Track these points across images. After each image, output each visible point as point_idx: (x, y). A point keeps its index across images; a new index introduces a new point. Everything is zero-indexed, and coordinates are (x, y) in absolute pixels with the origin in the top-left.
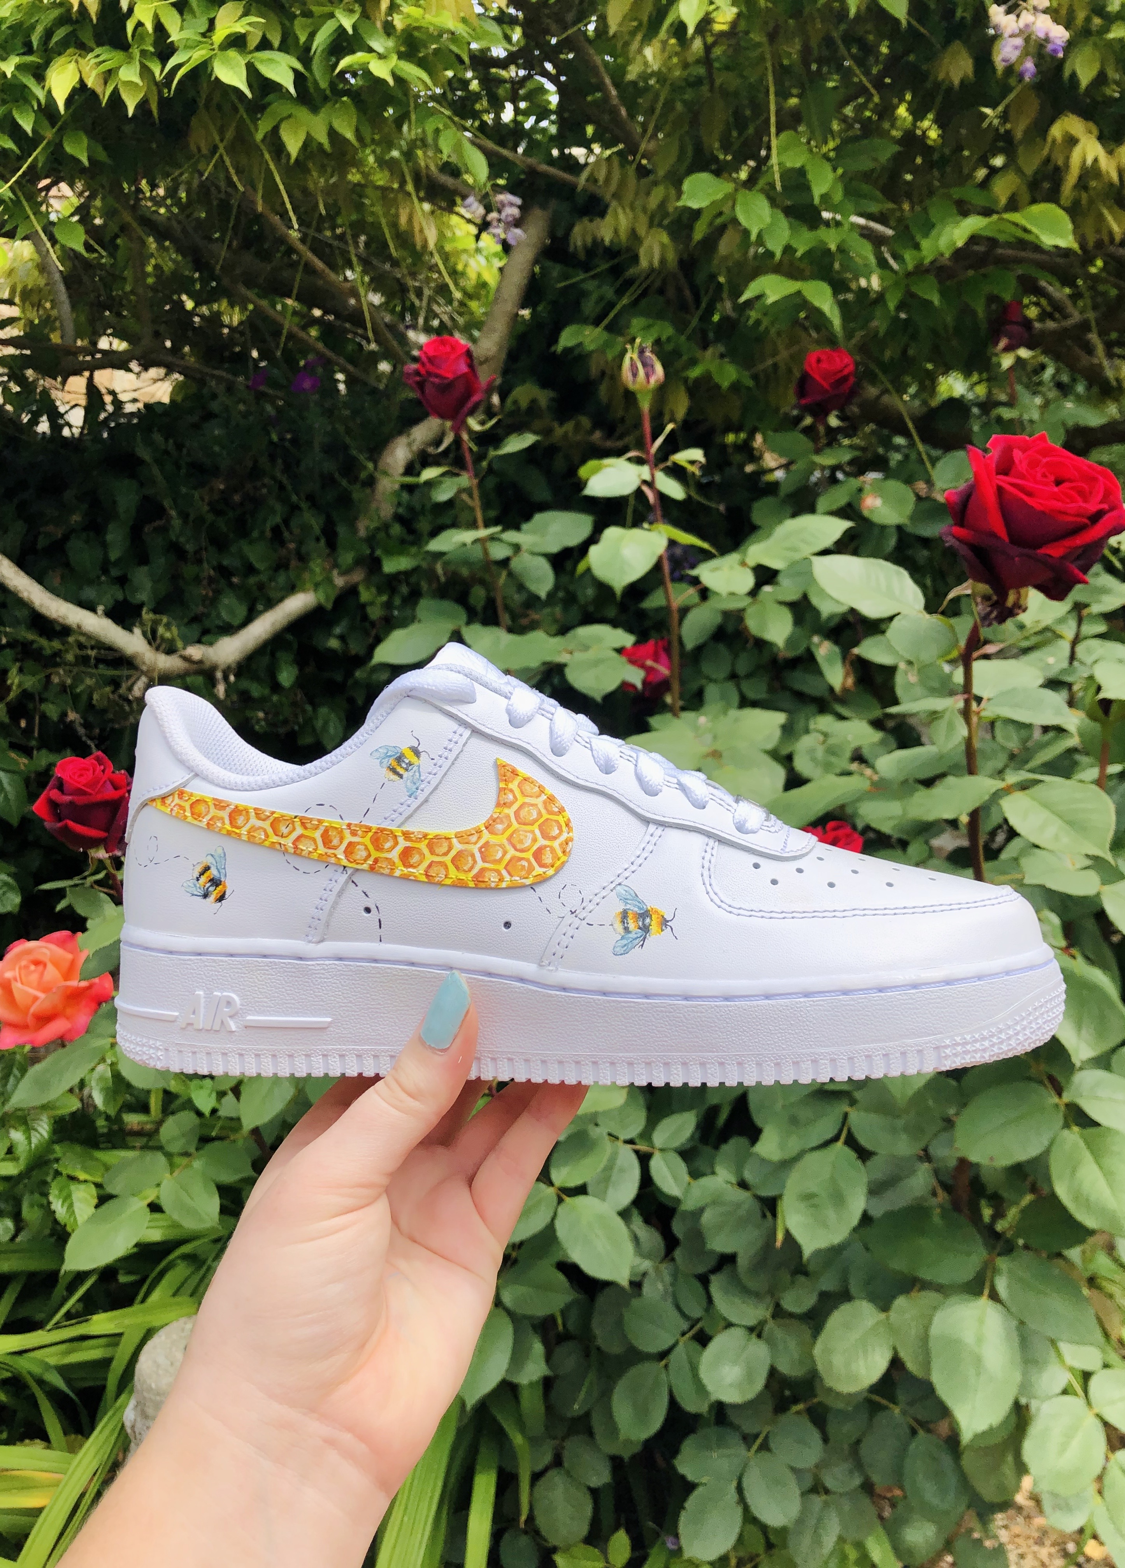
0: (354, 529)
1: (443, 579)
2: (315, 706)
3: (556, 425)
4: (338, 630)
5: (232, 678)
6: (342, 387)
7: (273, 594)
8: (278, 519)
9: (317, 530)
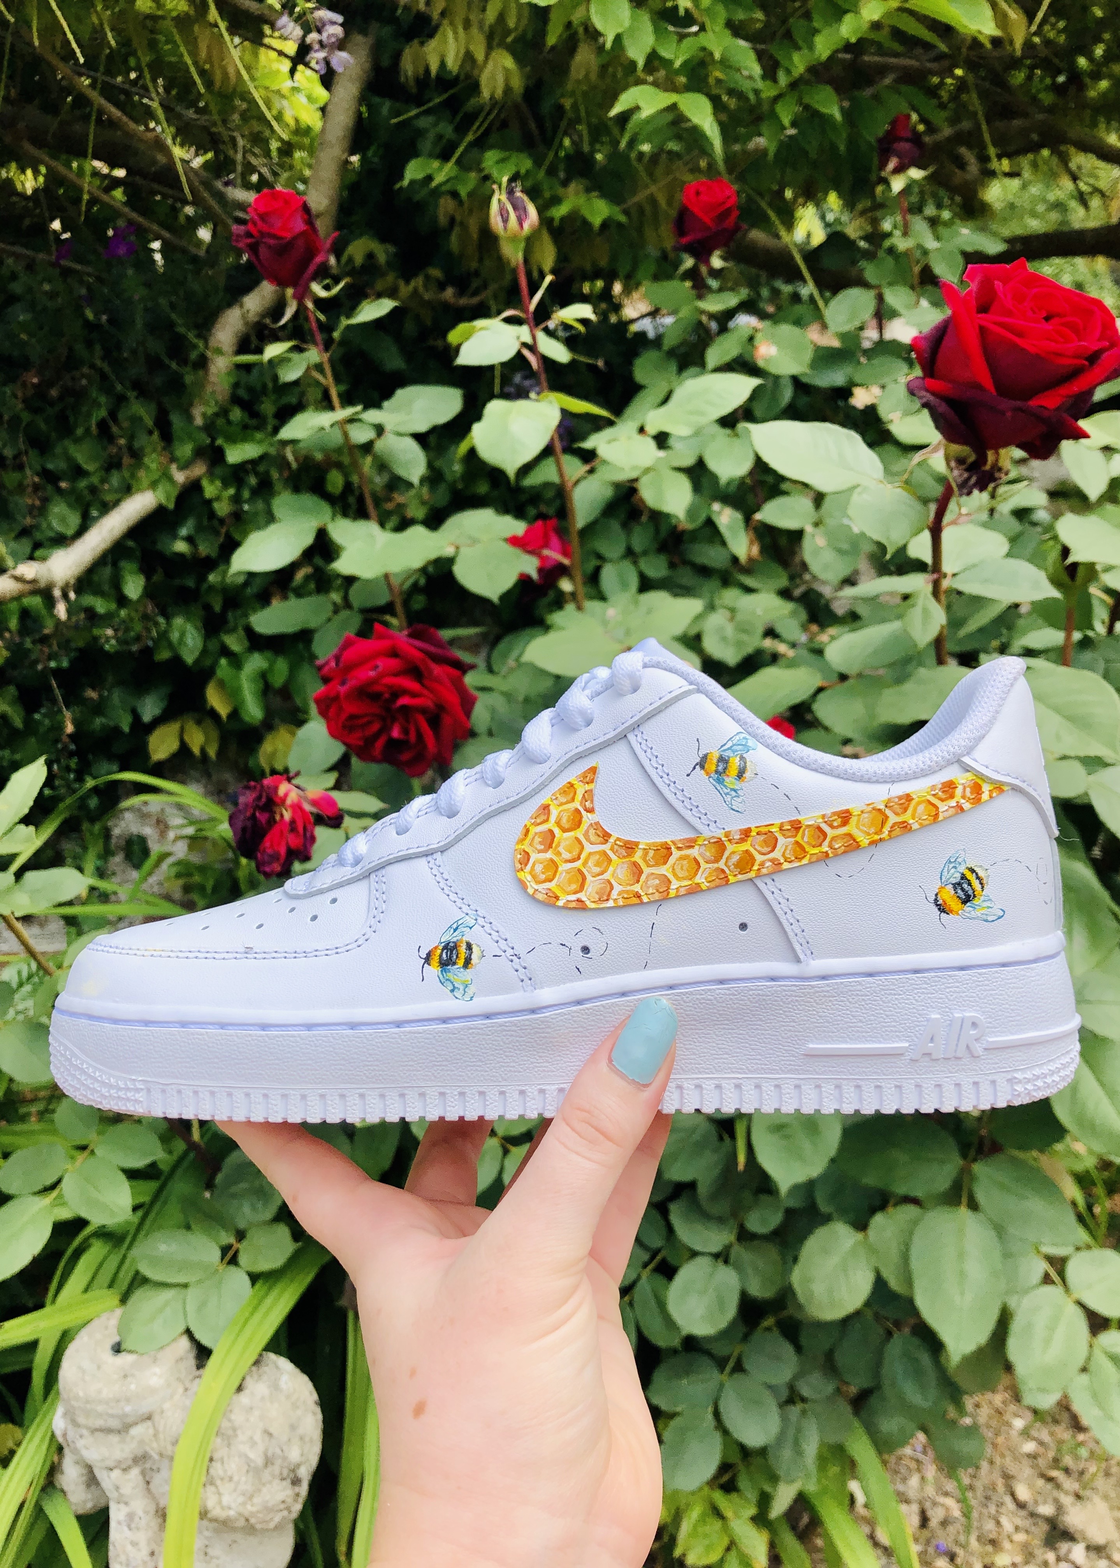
0: (190, 418)
1: (294, 465)
2: (168, 618)
3: (401, 283)
4: (184, 532)
5: (72, 595)
6: (158, 257)
7: (109, 498)
8: (103, 413)
9: (149, 422)
